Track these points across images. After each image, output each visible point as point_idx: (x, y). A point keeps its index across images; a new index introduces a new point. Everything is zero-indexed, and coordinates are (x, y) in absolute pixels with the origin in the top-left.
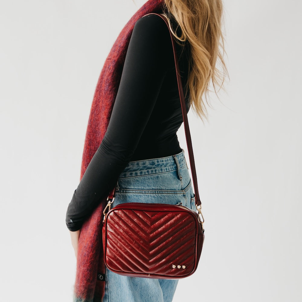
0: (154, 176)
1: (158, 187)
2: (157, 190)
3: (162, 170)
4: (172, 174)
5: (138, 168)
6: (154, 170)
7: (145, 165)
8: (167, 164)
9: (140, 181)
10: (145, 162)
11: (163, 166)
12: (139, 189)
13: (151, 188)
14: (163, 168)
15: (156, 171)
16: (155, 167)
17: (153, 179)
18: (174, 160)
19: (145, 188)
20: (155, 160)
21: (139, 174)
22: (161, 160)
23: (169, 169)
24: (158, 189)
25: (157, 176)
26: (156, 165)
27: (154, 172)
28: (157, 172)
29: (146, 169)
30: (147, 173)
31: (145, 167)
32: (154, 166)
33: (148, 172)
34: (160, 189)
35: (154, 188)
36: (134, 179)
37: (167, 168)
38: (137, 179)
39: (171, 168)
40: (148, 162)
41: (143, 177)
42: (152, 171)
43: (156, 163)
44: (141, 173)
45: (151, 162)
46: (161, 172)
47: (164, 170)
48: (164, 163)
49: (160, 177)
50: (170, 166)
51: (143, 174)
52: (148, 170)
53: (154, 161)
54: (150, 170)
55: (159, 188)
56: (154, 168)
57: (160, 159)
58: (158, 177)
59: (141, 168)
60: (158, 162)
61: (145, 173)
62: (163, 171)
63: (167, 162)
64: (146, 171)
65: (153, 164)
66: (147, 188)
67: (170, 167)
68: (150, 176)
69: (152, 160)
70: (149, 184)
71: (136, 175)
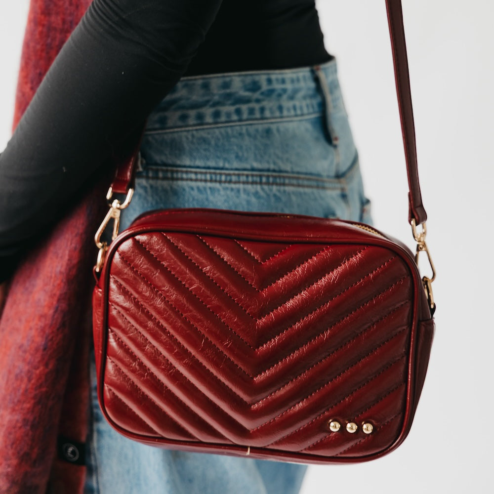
0: (256, 127)
1: (268, 162)
2: (266, 173)
3: (280, 108)
4: (309, 126)
5: (206, 98)
6: (257, 106)
7: (228, 91)
8: (296, 91)
9: (213, 142)
10: (228, 79)
11: (285, 97)
12: (209, 168)
13: (248, 167)
14: (286, 104)
15: (262, 110)
16: (261, 97)
17: (255, 138)
18: (317, 80)
19: (227, 166)
20: (261, 77)
21: (209, 119)
22: (280, 77)
23: (301, 108)
24: (268, 170)
25: (266, 126)
26: (262, 94)
27: (258, 115)
28: (267, 114)
29: (233, 104)
30: (235, 117)
31: (229, 96)
32: (257, 95)
33: (238, 112)
34: (274, 171)
35: (256, 165)
36: (193, 136)
37: (297, 103)
38: (203, 134)
39: (307, 106)
40: (237, 81)
41: (223, 130)
42: (251, 111)
43: (265, 87)
44: (217, 115)
45: (249, 80)
46: (277, 114)
47: (288, 110)
48: (289, 86)
49: (275, 131)
50: (305, 98)
51: (223, 119)
52: (237, 106)
53: (257, 78)
54: (244, 108)
55: (272, 167)
56: (258, 101)
57: (276, 75)
58: (268, 132)
59: (216, 98)
60: (269, 81)
61: (228, 115)
62: (285, 113)
63: (297, 85)
64: (232, 109)
65: (255, 87)
66: (236, 165)
67: (304, 103)
68: (244, 128)
69: (251, 75)
70: (240, 154)
71: (199, 122)
